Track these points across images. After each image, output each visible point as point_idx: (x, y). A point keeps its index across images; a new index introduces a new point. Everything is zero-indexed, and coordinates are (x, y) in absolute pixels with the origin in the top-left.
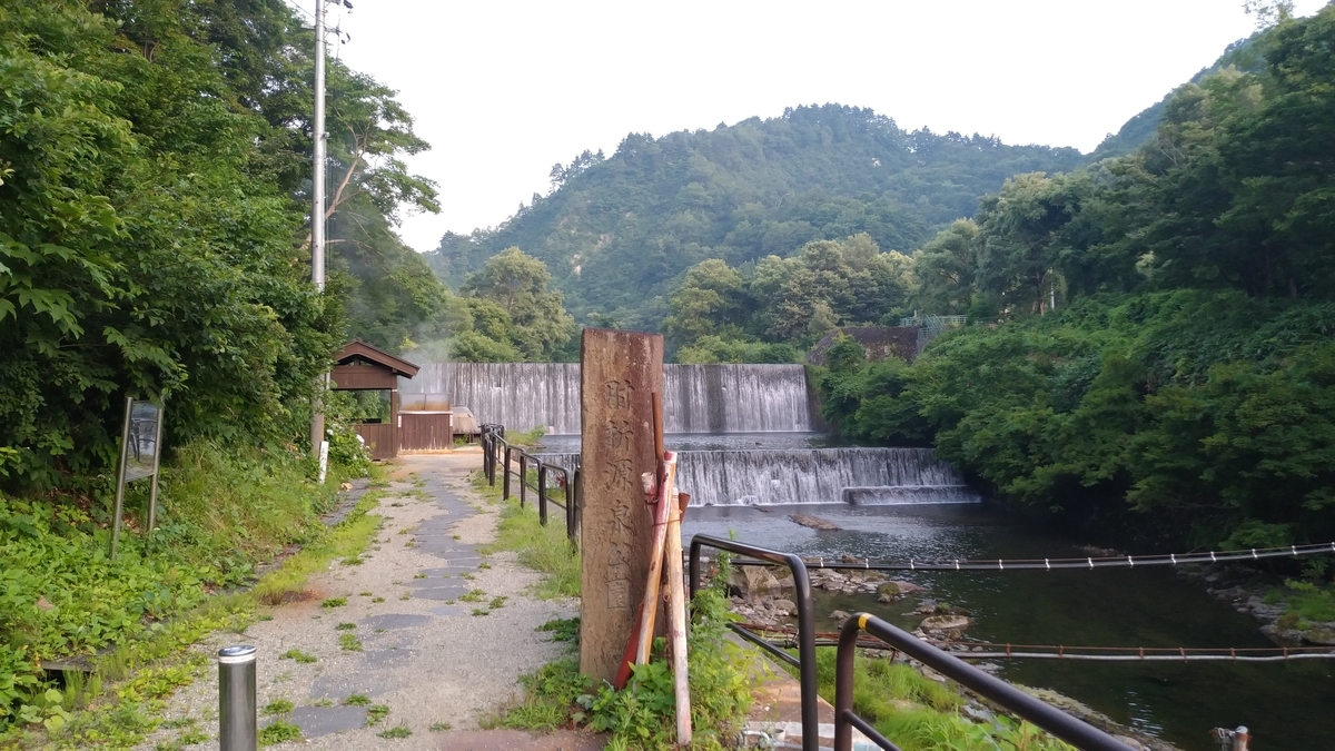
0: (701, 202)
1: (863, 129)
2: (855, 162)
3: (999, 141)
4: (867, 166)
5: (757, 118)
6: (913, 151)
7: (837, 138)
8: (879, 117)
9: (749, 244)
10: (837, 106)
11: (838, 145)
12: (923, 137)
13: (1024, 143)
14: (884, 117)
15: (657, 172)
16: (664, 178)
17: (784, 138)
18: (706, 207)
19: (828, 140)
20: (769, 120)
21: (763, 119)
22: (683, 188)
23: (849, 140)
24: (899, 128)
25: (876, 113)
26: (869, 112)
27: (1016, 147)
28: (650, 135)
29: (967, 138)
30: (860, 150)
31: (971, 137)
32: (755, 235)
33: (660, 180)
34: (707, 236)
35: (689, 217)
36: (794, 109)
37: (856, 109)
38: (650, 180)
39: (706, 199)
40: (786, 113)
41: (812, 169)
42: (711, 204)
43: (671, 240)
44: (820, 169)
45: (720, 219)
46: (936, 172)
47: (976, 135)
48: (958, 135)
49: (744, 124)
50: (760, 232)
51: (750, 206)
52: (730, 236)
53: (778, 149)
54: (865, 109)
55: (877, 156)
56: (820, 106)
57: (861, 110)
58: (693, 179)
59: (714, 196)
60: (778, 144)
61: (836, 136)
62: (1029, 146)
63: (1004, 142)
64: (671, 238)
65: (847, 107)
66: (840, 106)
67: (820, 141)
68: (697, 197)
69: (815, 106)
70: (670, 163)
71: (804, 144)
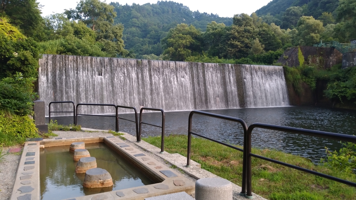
0: (137, 25)
1: (180, 9)
2: (179, 19)
3: (218, 16)
4: (182, 21)
5: (149, 3)
6: (194, 17)
7: (173, 12)
8: (184, 6)
9: (155, 38)
10: (172, 2)
11: (173, 13)
12: (197, 13)
13: (225, 17)
14: (186, 6)
15: (121, 15)
16: (123, 17)
17: (158, 10)
18: (138, 27)
19: (170, 12)
20: (153, 4)
21: (151, 4)
22: (131, 20)
23: (176, 12)
24: (190, 10)
25: (184, 5)
26: (181, 5)
27: (223, 18)
28: (118, 3)
29: (209, 15)
30: (180, 16)
31: (210, 14)
32: (157, 36)
33: (122, 17)
34: (140, 36)
35: (134, 29)
36: (160, 1)
37: (178, 3)
38: (119, 18)
39: (138, 24)
40: (158, 3)
41: (166, 20)
42: (140, 26)
43: (129, 36)
44: (169, 20)
45: (143, 31)
46: (203, 23)
47: (212, 14)
48: (206, 13)
49: (146, 5)
50: (159, 34)
51: (154, 27)
52: (148, 36)
53: (156, 13)
54: (180, 4)
55: (185, 18)
56: (168, 1)
57: (179, 4)
58: (133, 17)
59: (141, 23)
60: (156, 11)
61: (172, 11)
62: (226, 18)
63: (219, 16)
64: (129, 35)
65: (175, 2)
66: (173, 2)
67: (168, 12)
68: (136, 23)
69: (166, 1)
70: (125, 12)
71: (163, 12)
